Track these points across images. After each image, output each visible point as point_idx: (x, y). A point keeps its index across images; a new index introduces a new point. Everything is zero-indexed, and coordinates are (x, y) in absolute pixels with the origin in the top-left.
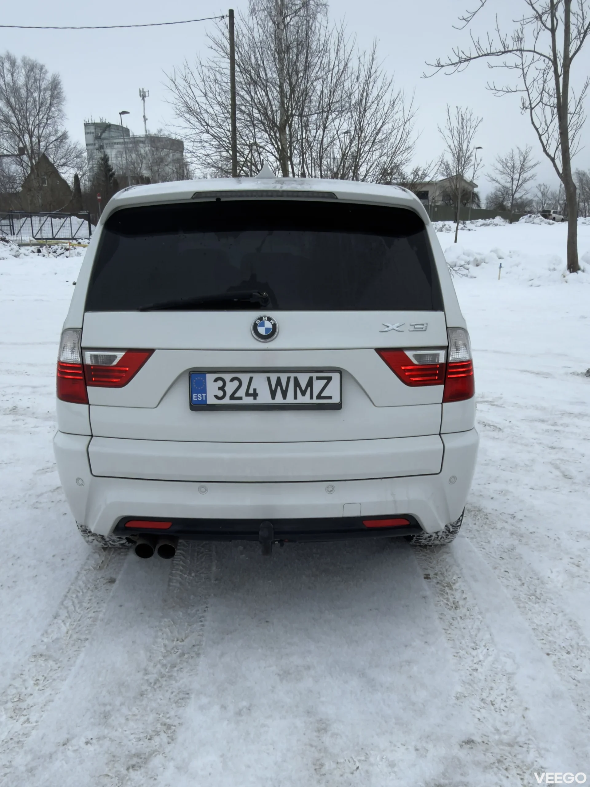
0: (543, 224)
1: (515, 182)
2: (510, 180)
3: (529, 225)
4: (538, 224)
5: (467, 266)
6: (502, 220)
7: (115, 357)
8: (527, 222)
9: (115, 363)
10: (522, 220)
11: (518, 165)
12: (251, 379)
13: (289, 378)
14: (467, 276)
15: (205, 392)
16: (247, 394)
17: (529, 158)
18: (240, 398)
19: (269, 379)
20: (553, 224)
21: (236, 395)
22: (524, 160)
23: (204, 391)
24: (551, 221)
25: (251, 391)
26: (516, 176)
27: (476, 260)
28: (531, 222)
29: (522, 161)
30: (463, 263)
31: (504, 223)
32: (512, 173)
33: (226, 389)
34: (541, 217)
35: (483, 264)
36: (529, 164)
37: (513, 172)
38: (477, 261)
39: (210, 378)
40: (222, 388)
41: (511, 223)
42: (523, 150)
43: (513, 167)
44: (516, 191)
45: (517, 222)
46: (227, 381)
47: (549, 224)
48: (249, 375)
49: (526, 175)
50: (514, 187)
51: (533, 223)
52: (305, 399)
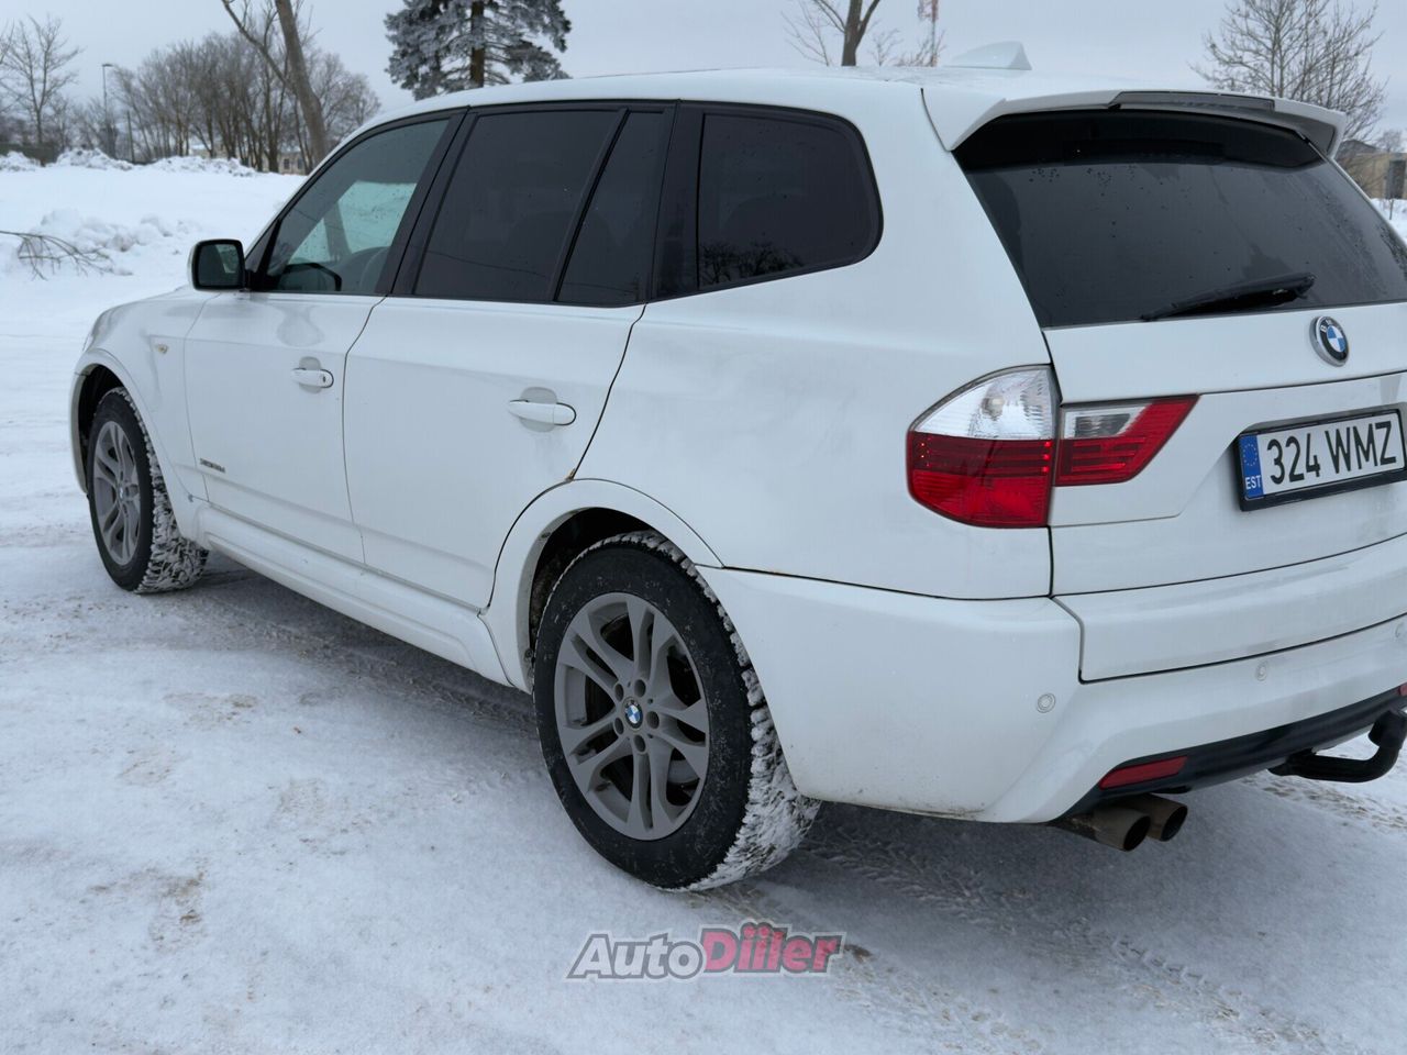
0: (109, 167)
1: (39, 87)
2: (24, 80)
3: (82, 170)
4: (100, 168)
5: (103, 251)
6: (26, 159)
7: (1124, 418)
8: (77, 165)
9: (1123, 430)
10: (65, 159)
11: (37, 51)
12: (1309, 436)
13: (1348, 429)
14: (111, 270)
15: (1260, 474)
16: (1309, 469)
17: (59, 39)
18: (1301, 477)
19: (1327, 433)
20: (130, 168)
21: (1296, 473)
22: (49, 43)
23: (1257, 470)
24: (125, 164)
25: (1312, 463)
26: (38, 74)
27: (117, 239)
28: (83, 164)
29: (46, 44)
30: (92, 245)
31: (28, 166)
32: (28, 68)
33: (1283, 461)
34: (103, 155)
35: (135, 246)
36: (58, 52)
37: (31, 67)
38: (122, 240)
39: (1263, 440)
40: (1278, 461)
41: (43, 165)
42: (43, 24)
43: (29, 55)
44: (42, 103)
45: (52, 164)
46: (1283, 444)
47: (122, 168)
48: (1306, 430)
49: (54, 73)
50: (38, 96)
51: (90, 166)
52: (1369, 468)
